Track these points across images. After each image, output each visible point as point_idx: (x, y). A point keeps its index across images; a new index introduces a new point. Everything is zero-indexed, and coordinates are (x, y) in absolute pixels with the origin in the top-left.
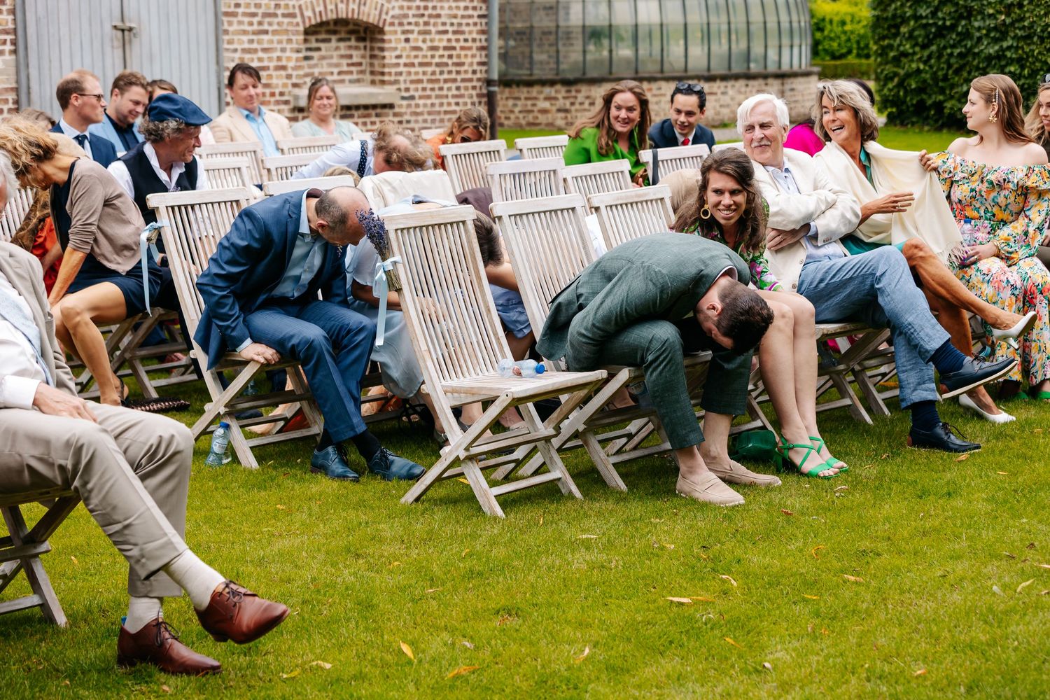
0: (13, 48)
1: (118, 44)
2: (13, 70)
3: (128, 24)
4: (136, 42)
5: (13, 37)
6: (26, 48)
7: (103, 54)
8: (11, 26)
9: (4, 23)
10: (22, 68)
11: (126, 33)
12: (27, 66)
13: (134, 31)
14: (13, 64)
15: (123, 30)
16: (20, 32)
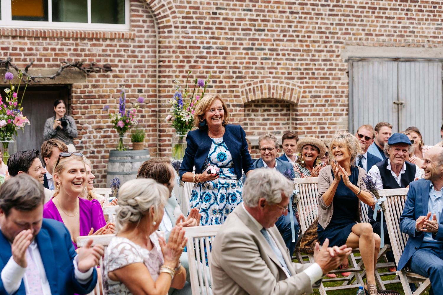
0: (347, 112)
1: (395, 110)
2: (346, 123)
3: (400, 102)
4: (404, 110)
5: (347, 108)
6: (353, 113)
7: (388, 115)
8: (346, 103)
9: (343, 101)
10: (351, 121)
11: (399, 105)
12: (353, 121)
13: (403, 105)
14: (347, 119)
15: (398, 104)
16: (350, 105)
